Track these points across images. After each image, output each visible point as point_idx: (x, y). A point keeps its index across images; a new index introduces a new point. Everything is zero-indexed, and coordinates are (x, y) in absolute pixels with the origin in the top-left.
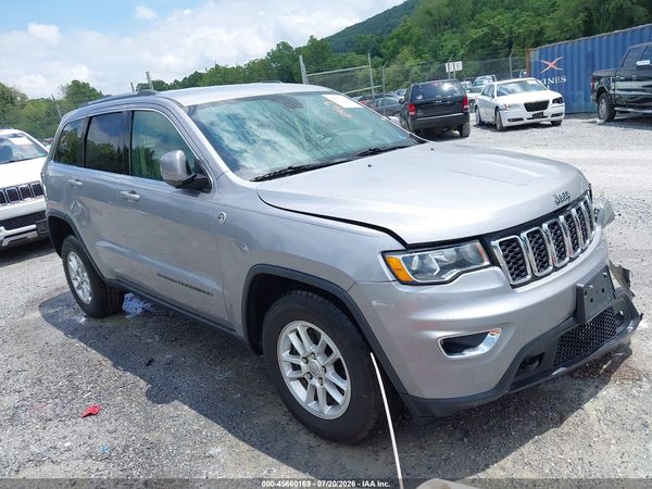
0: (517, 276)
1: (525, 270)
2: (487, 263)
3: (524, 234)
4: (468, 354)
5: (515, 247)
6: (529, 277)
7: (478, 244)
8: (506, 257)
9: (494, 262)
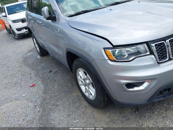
0: (162, 58)
1: (166, 56)
2: (148, 53)
3: (168, 41)
4: (136, 89)
5: (162, 46)
6: (167, 59)
7: (145, 45)
8: (157, 51)
9: (152, 53)
